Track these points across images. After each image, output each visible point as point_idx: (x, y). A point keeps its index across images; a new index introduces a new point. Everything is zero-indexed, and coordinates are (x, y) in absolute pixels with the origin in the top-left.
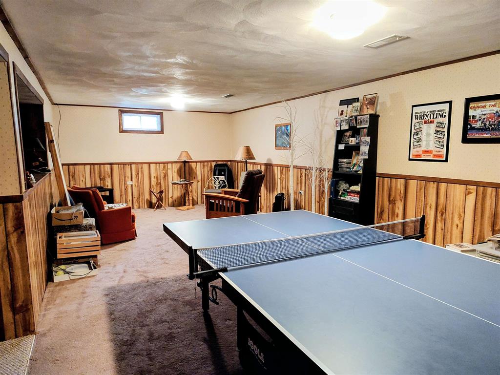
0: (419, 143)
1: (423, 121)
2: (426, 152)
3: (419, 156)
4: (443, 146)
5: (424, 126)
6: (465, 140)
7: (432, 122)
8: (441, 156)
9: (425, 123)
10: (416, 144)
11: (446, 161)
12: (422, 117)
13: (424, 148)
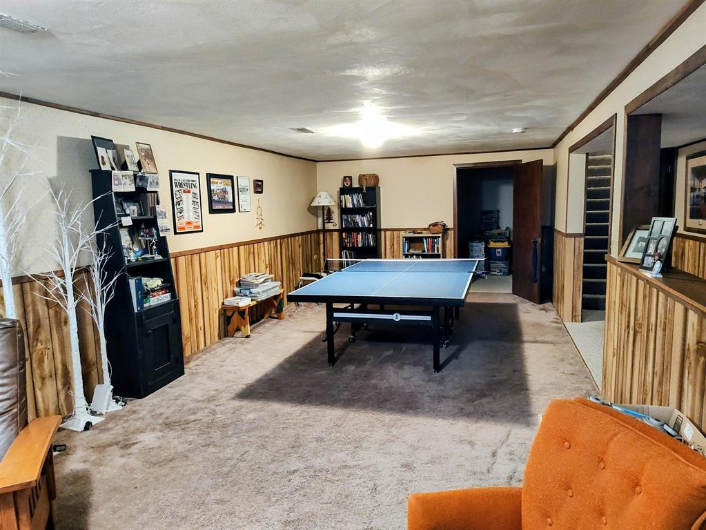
0: (181, 215)
1: (182, 189)
2: (189, 223)
3: (183, 228)
4: (199, 216)
5: (184, 195)
6: (212, 211)
7: (189, 192)
8: (199, 227)
9: (184, 192)
10: (179, 214)
11: (202, 231)
12: (180, 185)
13: (186, 220)
